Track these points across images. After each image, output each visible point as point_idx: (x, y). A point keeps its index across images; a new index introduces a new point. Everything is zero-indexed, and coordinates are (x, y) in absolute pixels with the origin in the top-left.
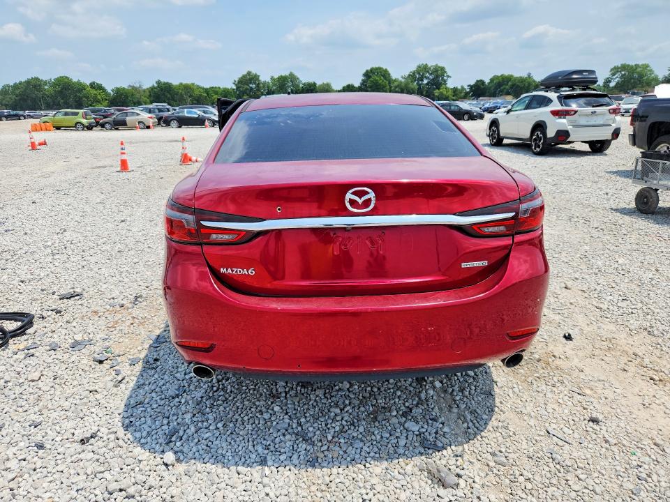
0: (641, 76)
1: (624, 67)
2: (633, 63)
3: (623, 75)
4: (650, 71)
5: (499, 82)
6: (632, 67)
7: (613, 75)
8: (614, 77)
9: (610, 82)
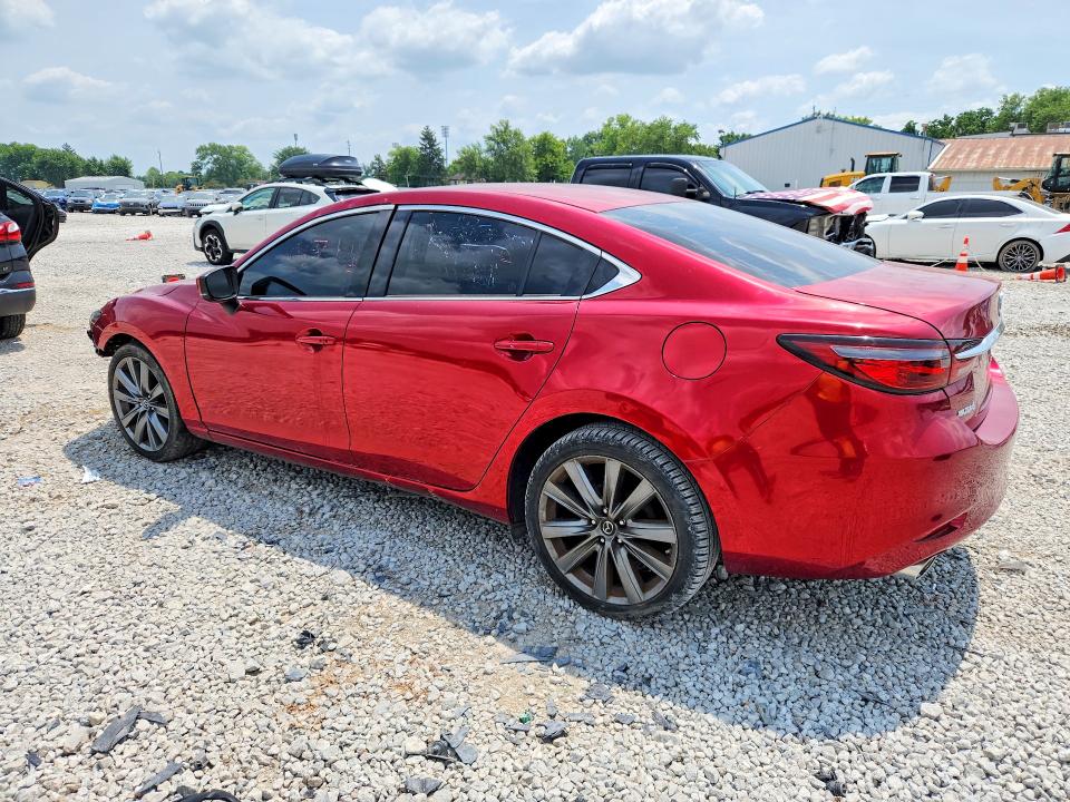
0: (241, 163)
1: (214, 149)
2: (225, 144)
3: (215, 160)
4: (250, 156)
5: (11, 156)
6: (225, 150)
7: (203, 158)
8: (205, 162)
9: (200, 168)
